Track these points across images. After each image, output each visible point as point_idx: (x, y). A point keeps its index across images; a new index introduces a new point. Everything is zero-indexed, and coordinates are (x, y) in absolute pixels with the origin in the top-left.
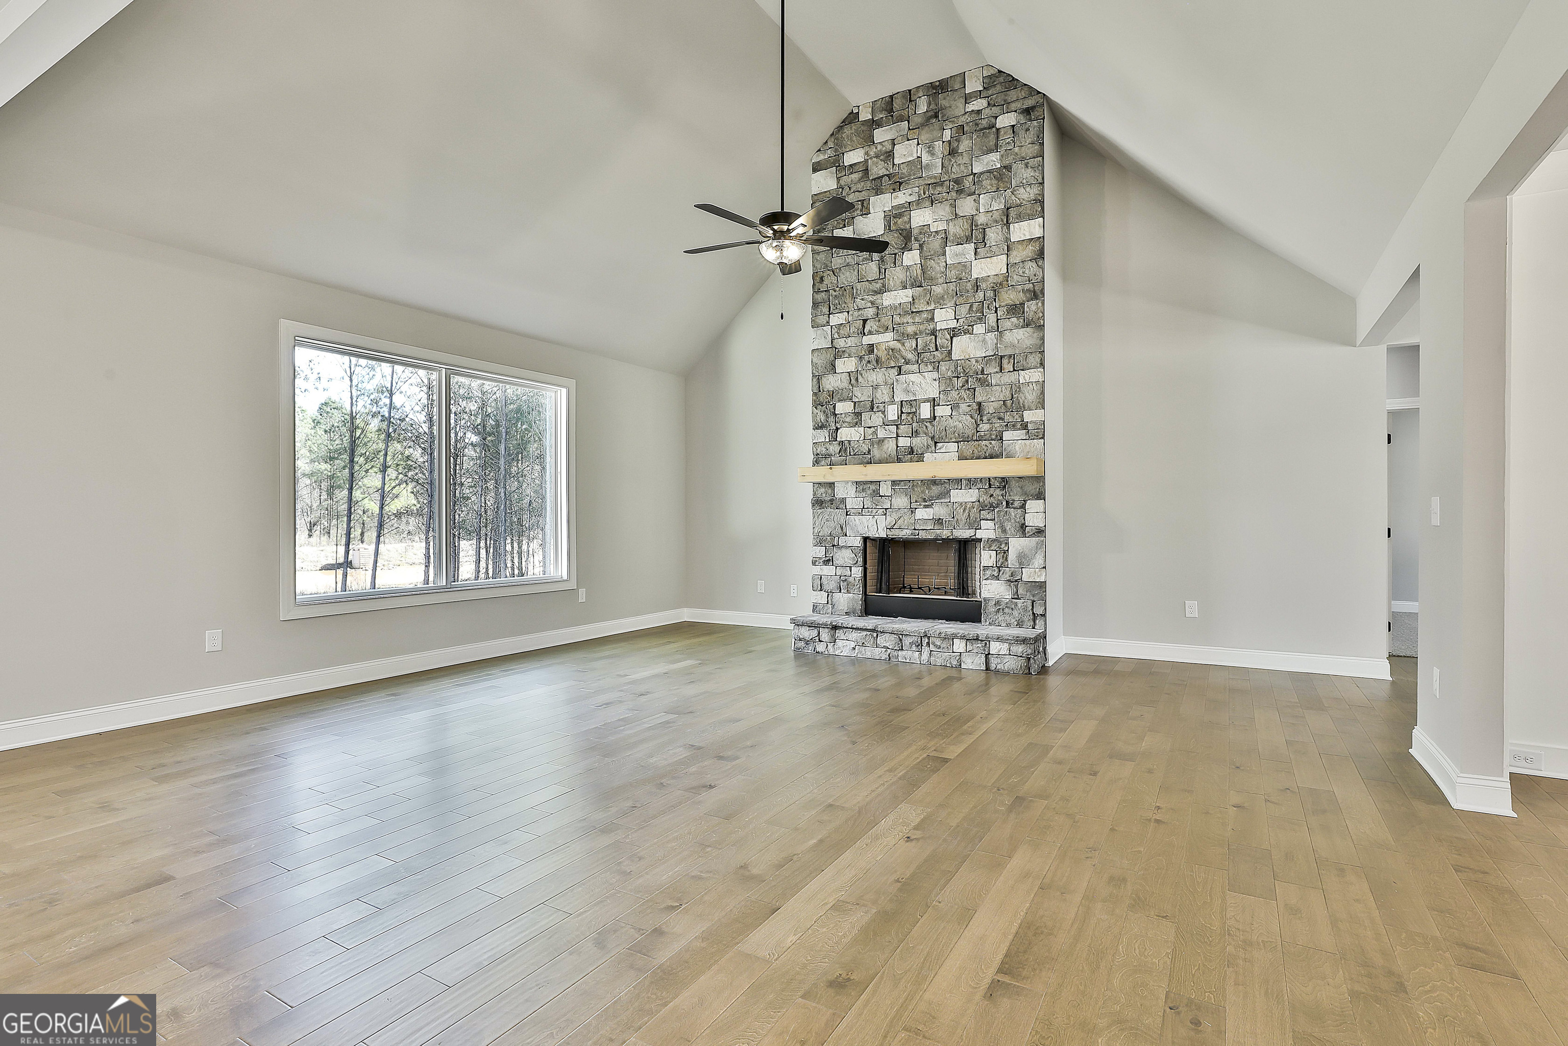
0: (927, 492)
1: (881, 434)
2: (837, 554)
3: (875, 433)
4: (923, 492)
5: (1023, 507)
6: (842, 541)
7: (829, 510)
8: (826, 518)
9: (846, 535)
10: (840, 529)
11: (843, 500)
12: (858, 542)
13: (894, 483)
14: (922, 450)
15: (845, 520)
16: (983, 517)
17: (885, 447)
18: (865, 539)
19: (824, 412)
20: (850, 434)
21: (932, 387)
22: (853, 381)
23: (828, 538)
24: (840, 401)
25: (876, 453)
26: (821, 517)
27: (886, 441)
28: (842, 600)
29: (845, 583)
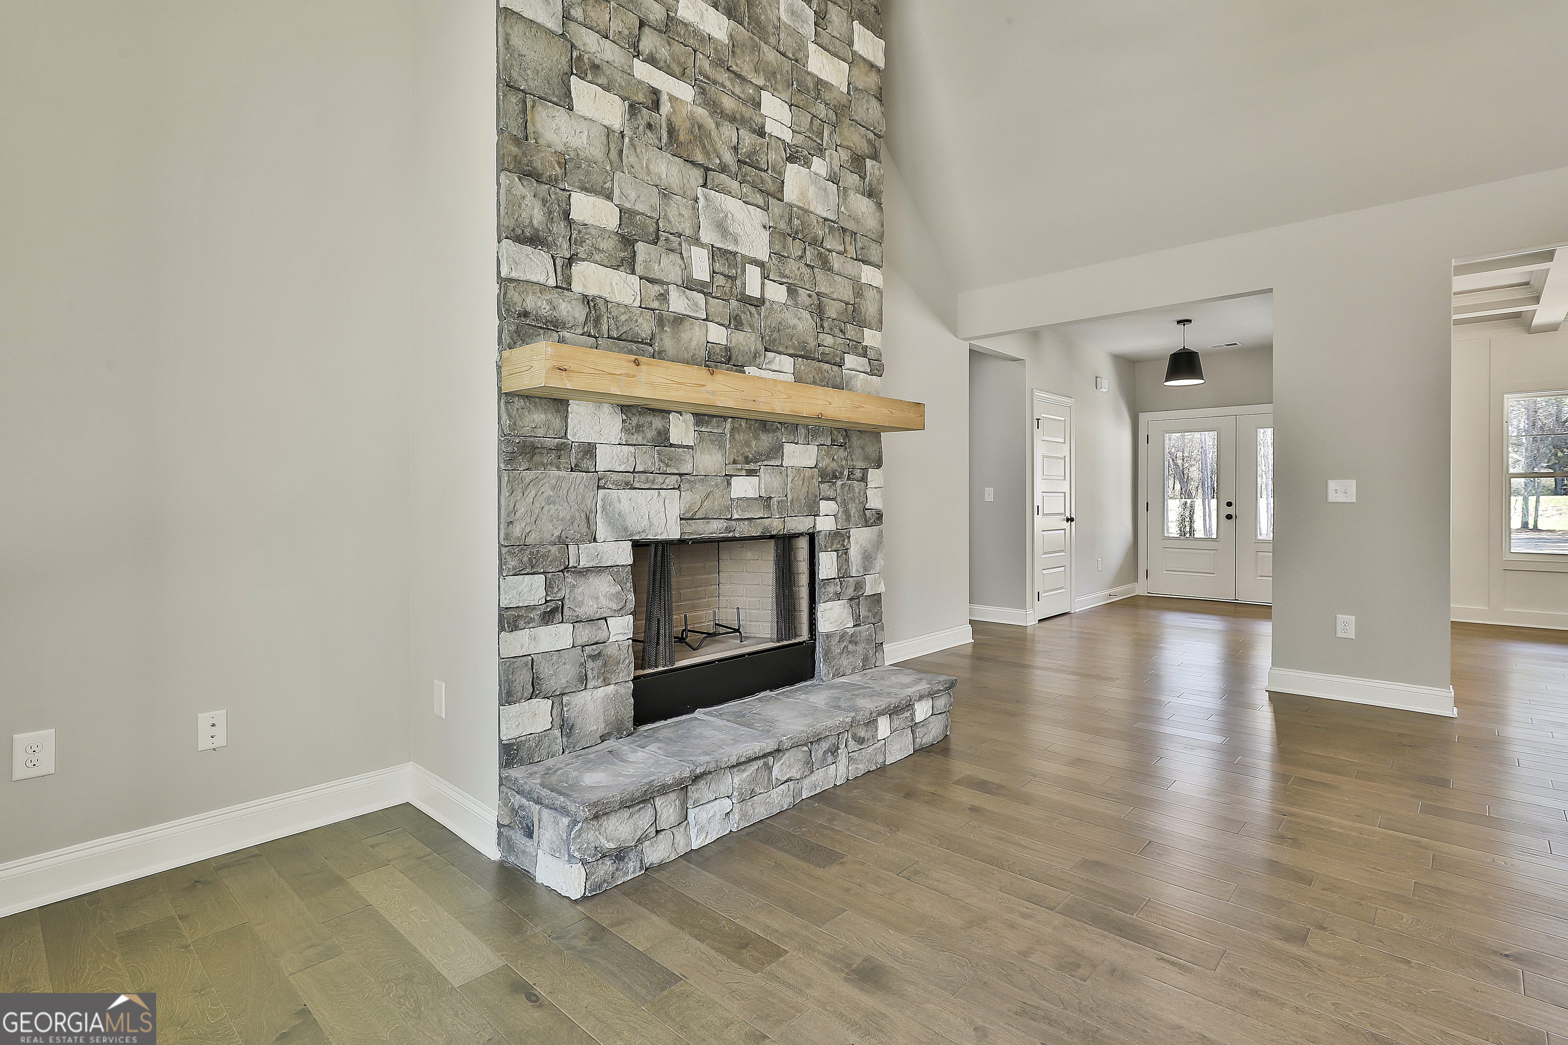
0: (753, 443)
1: (678, 303)
2: (576, 590)
3: (663, 297)
4: (747, 444)
5: (864, 479)
6: (584, 556)
7: (554, 473)
8: (545, 495)
9: (595, 540)
10: (584, 524)
11: (589, 450)
12: (624, 555)
13: (701, 418)
14: (746, 358)
15: (595, 501)
16: (824, 494)
17: (685, 336)
18: (638, 546)
19: (544, 202)
20: (608, 283)
21: (761, 239)
22: (614, 155)
23: (554, 549)
24: (584, 189)
25: (667, 342)
26: (533, 493)
27: (687, 324)
28: (590, 707)
29: (599, 663)
